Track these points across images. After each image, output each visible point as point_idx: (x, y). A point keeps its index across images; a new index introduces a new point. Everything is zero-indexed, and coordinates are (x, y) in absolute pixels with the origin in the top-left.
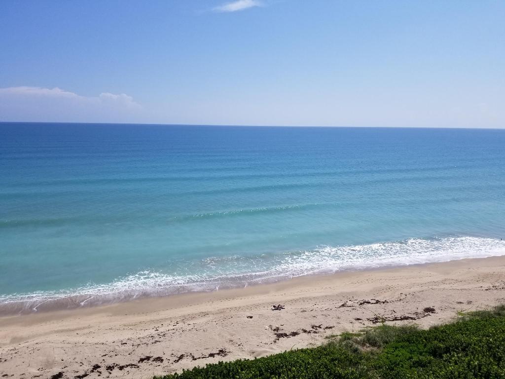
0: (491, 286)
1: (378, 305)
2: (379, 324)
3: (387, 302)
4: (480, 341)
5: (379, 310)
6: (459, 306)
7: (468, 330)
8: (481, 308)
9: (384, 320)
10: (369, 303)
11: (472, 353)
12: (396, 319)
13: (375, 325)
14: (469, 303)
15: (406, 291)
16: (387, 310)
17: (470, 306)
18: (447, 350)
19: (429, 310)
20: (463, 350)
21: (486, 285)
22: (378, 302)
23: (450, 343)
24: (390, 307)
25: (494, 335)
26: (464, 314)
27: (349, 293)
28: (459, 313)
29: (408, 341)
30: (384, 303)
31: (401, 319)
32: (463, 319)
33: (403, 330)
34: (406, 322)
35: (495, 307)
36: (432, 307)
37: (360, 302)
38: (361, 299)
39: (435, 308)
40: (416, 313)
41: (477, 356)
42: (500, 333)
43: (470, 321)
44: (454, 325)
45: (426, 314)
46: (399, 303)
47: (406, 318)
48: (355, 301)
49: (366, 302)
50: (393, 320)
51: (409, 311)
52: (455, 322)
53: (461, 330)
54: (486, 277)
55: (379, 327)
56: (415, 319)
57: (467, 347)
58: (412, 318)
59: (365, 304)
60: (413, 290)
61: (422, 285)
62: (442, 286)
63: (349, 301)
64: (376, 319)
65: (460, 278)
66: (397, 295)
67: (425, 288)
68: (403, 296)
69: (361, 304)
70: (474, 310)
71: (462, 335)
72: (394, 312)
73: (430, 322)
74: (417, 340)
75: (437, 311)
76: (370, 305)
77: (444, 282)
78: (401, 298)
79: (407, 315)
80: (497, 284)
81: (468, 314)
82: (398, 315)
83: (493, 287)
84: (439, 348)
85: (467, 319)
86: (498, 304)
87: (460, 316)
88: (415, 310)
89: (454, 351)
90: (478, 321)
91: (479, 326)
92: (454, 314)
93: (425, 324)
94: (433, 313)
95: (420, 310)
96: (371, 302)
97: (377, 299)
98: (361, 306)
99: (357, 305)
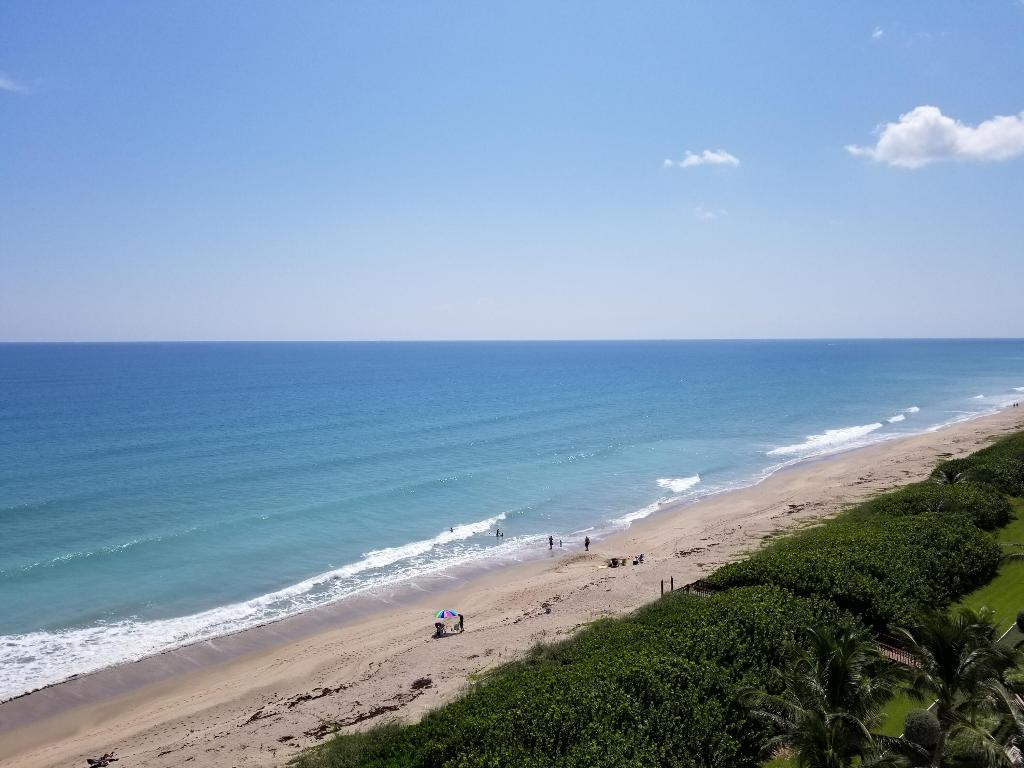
0: (522, 614)
1: (327, 697)
2: (328, 738)
3: (345, 688)
4: (503, 719)
5: (329, 709)
6: (472, 662)
7: (484, 704)
8: (505, 658)
9: (338, 726)
10: (308, 698)
11: (491, 745)
12: (361, 718)
13: (320, 742)
14: (489, 653)
15: (379, 656)
16: (345, 704)
17: (490, 658)
18: (451, 752)
19: (422, 684)
20: (477, 744)
21: (512, 615)
22: (326, 692)
23: (457, 736)
24: (349, 696)
25: (524, 701)
26: (480, 676)
27: (269, 688)
28: (473, 677)
29: (383, 755)
30: (337, 691)
31: (372, 715)
32: (478, 685)
33: (374, 735)
34: (378, 718)
35: (528, 652)
36: (426, 677)
37: (291, 701)
38: (293, 694)
39: (430, 678)
40: (399, 696)
41: (498, 748)
42: (534, 695)
43: (489, 686)
44: (462, 702)
45: (417, 692)
46: (366, 684)
47: (380, 711)
48: (280, 702)
49: (302, 698)
50: (355, 723)
51: (386, 696)
52: (466, 693)
53: (472, 707)
54: (514, 598)
55: (328, 743)
56: (395, 708)
57: (481, 738)
58: (390, 709)
59: (302, 702)
60: (392, 651)
61: (409, 638)
63: (266, 705)
64: (323, 728)
66: (363, 668)
67: (414, 643)
68: (375, 668)
69: (293, 704)
70: (496, 665)
71: (474, 714)
72: (358, 703)
73: (423, 708)
74: (397, 748)
75: (436, 681)
76: (310, 703)
78: (372, 672)
79: (382, 704)
80: (530, 609)
81: (487, 674)
82: (365, 709)
84: (438, 752)
85: (485, 684)
86: (533, 644)
87: (474, 682)
88: (395, 691)
89: (461, 750)
90: (501, 683)
92: (463, 681)
93: (414, 713)
94: (427, 688)
95: (406, 689)
96: (313, 695)
97: (324, 686)
98: (293, 708)
99: (285, 708)
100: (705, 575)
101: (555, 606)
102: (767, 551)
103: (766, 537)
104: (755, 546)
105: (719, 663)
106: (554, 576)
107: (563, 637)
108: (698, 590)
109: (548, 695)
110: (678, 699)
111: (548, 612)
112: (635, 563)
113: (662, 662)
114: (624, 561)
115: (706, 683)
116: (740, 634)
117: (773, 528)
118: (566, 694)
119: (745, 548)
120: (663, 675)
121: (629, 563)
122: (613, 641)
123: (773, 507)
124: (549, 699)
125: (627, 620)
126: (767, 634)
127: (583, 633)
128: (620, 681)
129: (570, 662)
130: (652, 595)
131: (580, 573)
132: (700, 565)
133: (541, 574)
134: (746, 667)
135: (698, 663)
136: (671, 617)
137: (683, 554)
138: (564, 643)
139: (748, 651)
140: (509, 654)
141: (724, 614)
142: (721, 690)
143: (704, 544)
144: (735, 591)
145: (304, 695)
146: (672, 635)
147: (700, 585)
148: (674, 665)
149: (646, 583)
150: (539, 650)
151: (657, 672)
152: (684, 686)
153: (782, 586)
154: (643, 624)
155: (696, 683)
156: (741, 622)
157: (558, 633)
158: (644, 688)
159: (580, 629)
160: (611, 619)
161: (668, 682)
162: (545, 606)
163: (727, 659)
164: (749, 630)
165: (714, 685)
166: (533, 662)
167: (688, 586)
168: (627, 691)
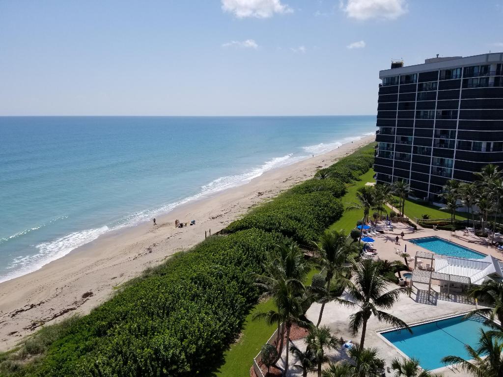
0: (137, 255)
1: (33, 309)
2: (38, 329)
3: (43, 303)
4: (136, 305)
5: (36, 314)
6: (113, 281)
7: (124, 300)
8: (132, 276)
9: (43, 322)
10: (22, 311)
11: (131, 318)
12: (56, 316)
13: (34, 332)
14: (122, 275)
15: (61, 284)
16: (45, 310)
17: (123, 277)
18: (110, 325)
19: (87, 295)
20: (123, 319)
21: (132, 256)
22: (32, 306)
23: (113, 317)
24: (47, 307)
25: (145, 295)
26: (119, 287)
28: (115, 288)
29: (72, 332)
30: (39, 305)
31: (61, 314)
32: (119, 291)
33: (65, 324)
34: (66, 315)
35: (143, 272)
36: (89, 292)
37: (12, 314)
38: (13, 310)
39: (92, 291)
40: (76, 303)
41: (135, 319)
42: (150, 291)
43: (125, 291)
44: (112, 300)
45: (85, 299)
46: (55, 299)
47: (66, 311)
48: (6, 315)
49: (19, 312)
50: (53, 319)
51: (68, 304)
52: (112, 297)
53: (118, 302)
54: (133, 247)
55: (39, 332)
56: (75, 309)
57: (126, 315)
58: (71, 309)
59: (19, 313)
60: (68, 281)
61: (77, 273)
62: (95, 269)
64: (34, 324)
65: (111, 256)
66: (53, 292)
67: (80, 275)
68: (59, 291)
69: (14, 315)
70: (126, 280)
71: (120, 306)
72: (53, 309)
73: (90, 306)
74: (80, 328)
75: (94, 293)
76: (24, 313)
77: (96, 264)
78: (57, 293)
79: (66, 308)
80: (141, 252)
81: (122, 286)
82: (57, 312)
83: (139, 255)
84: (103, 326)
85: (122, 290)
86: (145, 268)
87: (116, 290)
88: (73, 300)
89: (115, 323)
90: (131, 288)
91: (133, 293)
92: (110, 290)
93: (85, 310)
94: (91, 296)
95: (79, 298)
96: (25, 309)
97: (31, 304)
98: (14, 317)
99: (9, 318)
100: (224, 227)
101: (154, 249)
102: (250, 214)
103: (249, 208)
104: (245, 212)
105: (235, 265)
106: (151, 235)
107: (160, 263)
108: (222, 234)
109: (157, 291)
110: (219, 283)
111: (150, 252)
112: (191, 225)
113: (210, 268)
114: (186, 224)
115: (230, 275)
116: (243, 251)
117: (252, 204)
118: (166, 289)
119: (240, 213)
120: (212, 273)
121: (188, 225)
122: (185, 262)
123: (251, 194)
124: (158, 293)
125: (190, 251)
126: (255, 250)
127: (170, 259)
128: (192, 279)
129: (165, 274)
130: (201, 239)
131: (165, 232)
132: (222, 223)
133: (145, 234)
134: (246, 265)
135: (226, 266)
136: (211, 248)
137: (213, 218)
138: (161, 266)
139: (247, 258)
140: (134, 275)
141: (236, 243)
142: (237, 277)
143: (222, 213)
144: (240, 233)
145: (19, 309)
146: (213, 255)
147: (223, 232)
148: (216, 269)
149: (198, 234)
150: (148, 270)
151: (208, 273)
152: (221, 277)
153: (259, 229)
154: (199, 252)
155: (226, 275)
156: (243, 245)
157: (157, 261)
158: (203, 281)
159: (167, 258)
160: (183, 252)
161: (214, 277)
162: (149, 249)
163: (239, 263)
164: (247, 249)
165: (234, 275)
166: (147, 277)
167: (218, 233)
168: (196, 283)
